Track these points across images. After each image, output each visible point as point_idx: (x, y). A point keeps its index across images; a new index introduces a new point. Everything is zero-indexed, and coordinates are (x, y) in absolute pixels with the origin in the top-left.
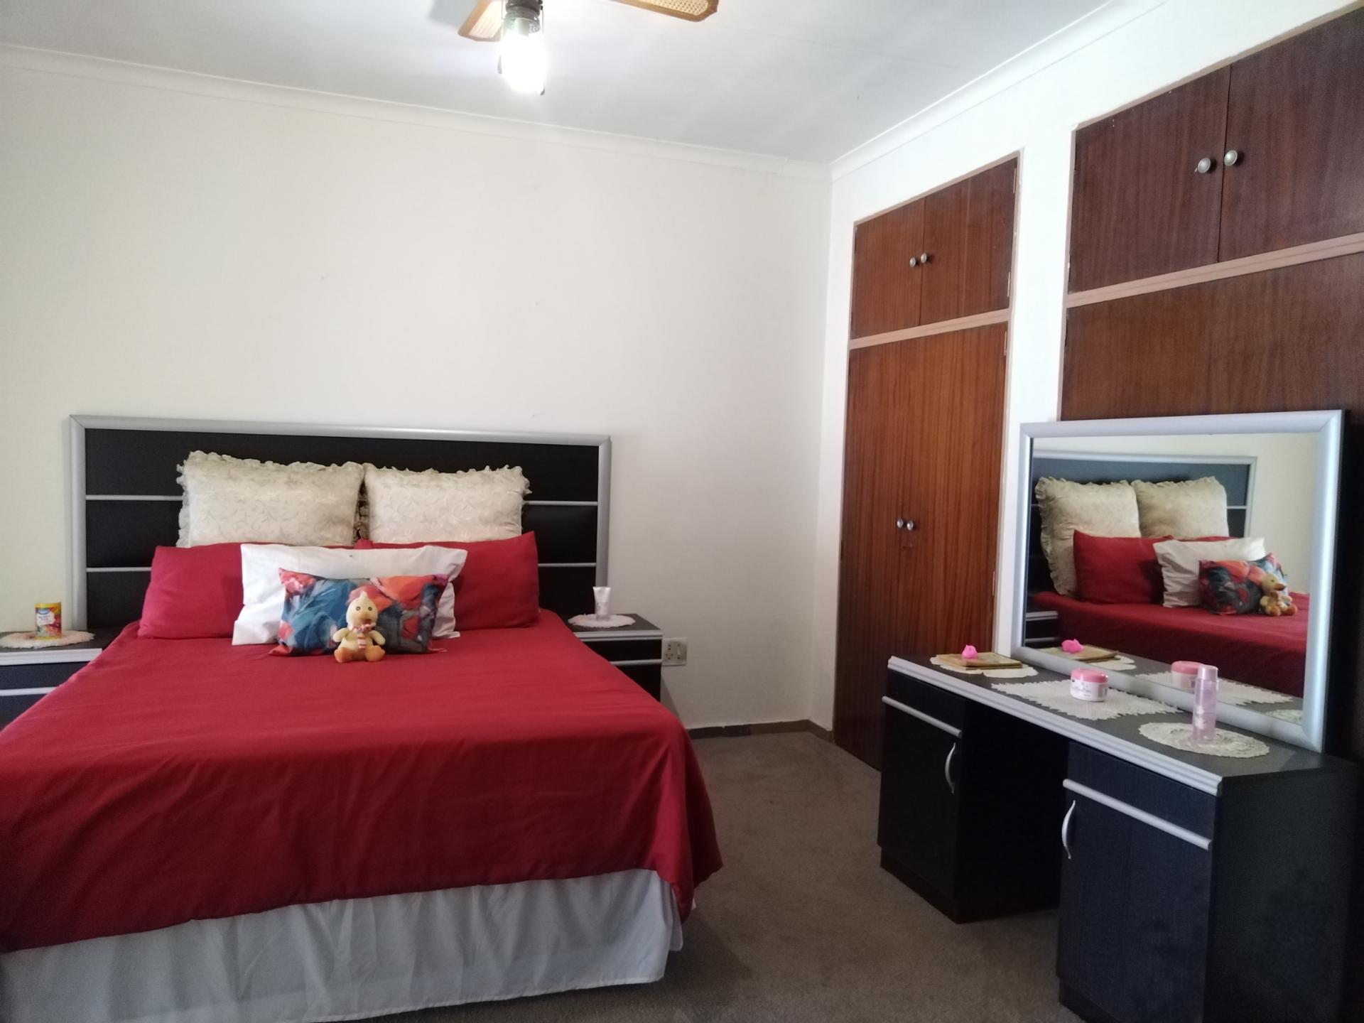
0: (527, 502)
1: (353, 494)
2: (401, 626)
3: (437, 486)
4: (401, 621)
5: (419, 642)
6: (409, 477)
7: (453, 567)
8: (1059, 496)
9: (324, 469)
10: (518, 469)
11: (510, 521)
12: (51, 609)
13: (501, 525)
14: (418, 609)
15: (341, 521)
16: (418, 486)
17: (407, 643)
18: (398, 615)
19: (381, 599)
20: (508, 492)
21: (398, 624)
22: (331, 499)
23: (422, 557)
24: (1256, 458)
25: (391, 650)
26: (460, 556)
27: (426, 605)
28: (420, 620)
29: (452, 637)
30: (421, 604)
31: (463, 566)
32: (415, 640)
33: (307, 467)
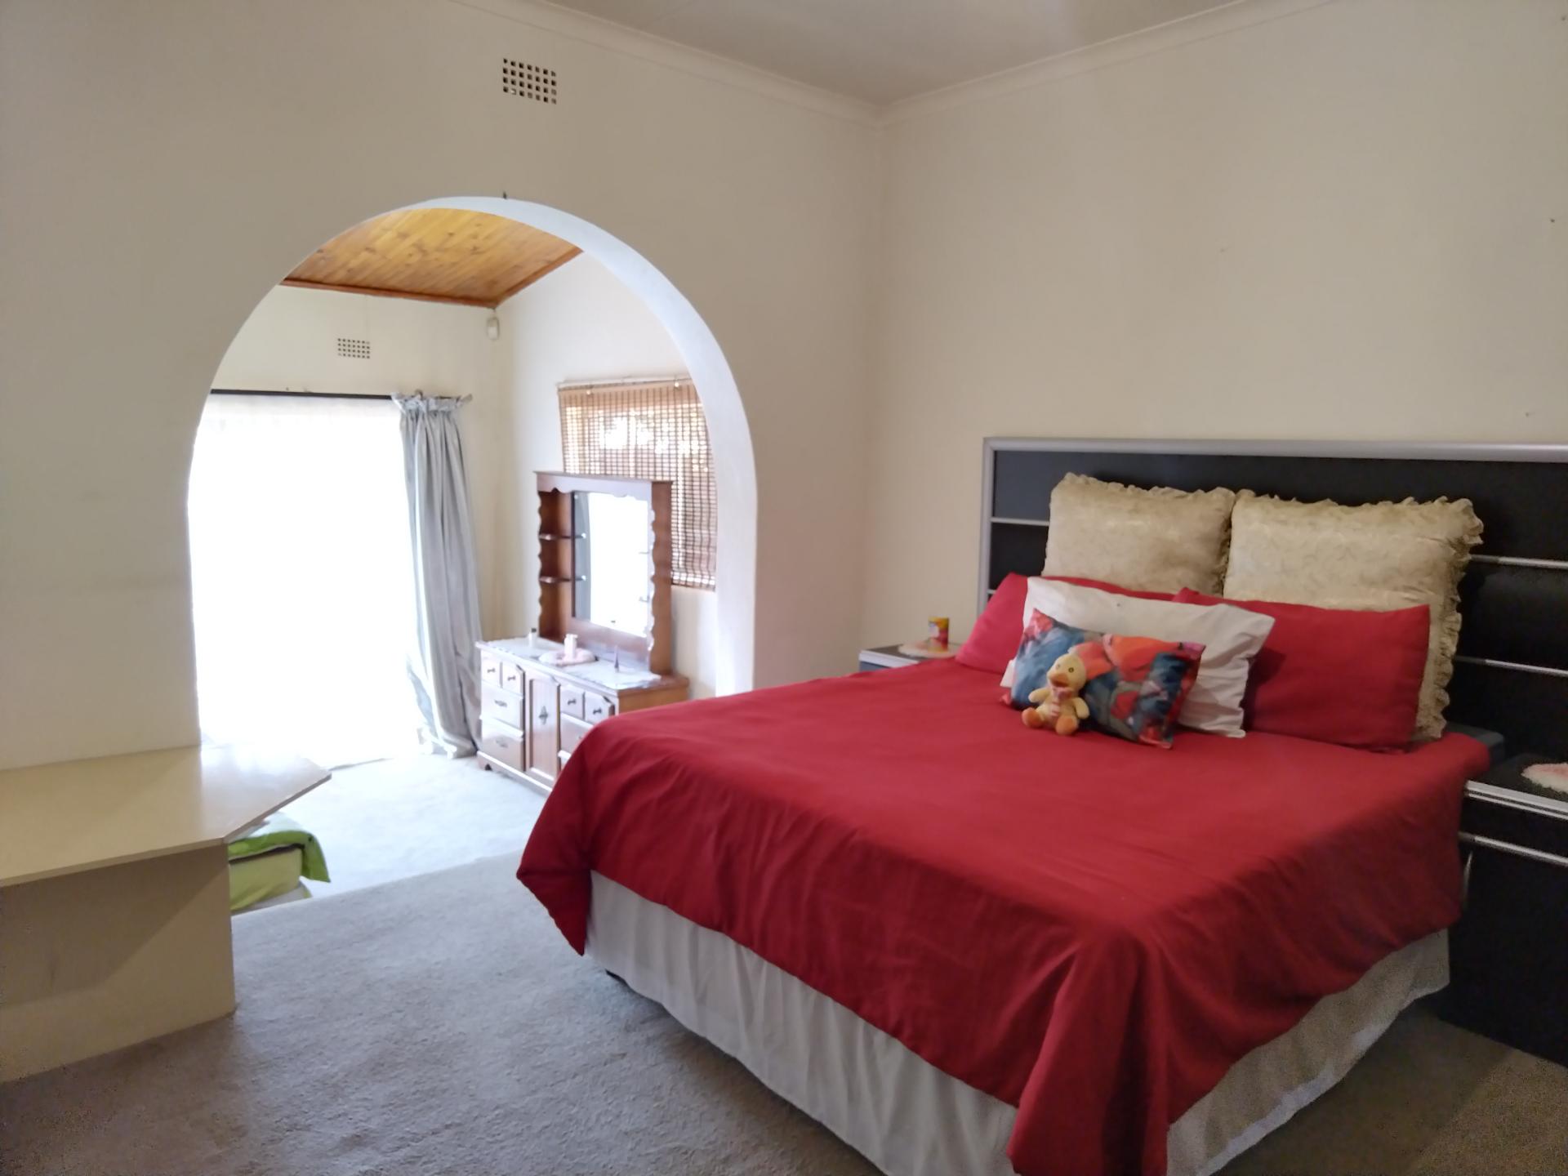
2: (1113, 700)
3: (1311, 524)
4: (1115, 692)
5: (1130, 727)
6: (1294, 511)
7: (1247, 639)
9: (1182, 497)
10: (1464, 503)
11: (1414, 584)
12: (937, 623)
13: (1396, 589)
14: (1141, 684)
16: (1284, 523)
17: (1116, 723)
18: (1112, 686)
19: (1101, 662)
20: (1419, 539)
21: (1109, 698)
23: (1204, 617)
25: (1089, 727)
26: (1263, 624)
27: (1154, 680)
28: (1137, 698)
30: (1146, 678)
31: (1264, 639)
32: (1124, 720)
33: (1163, 493)
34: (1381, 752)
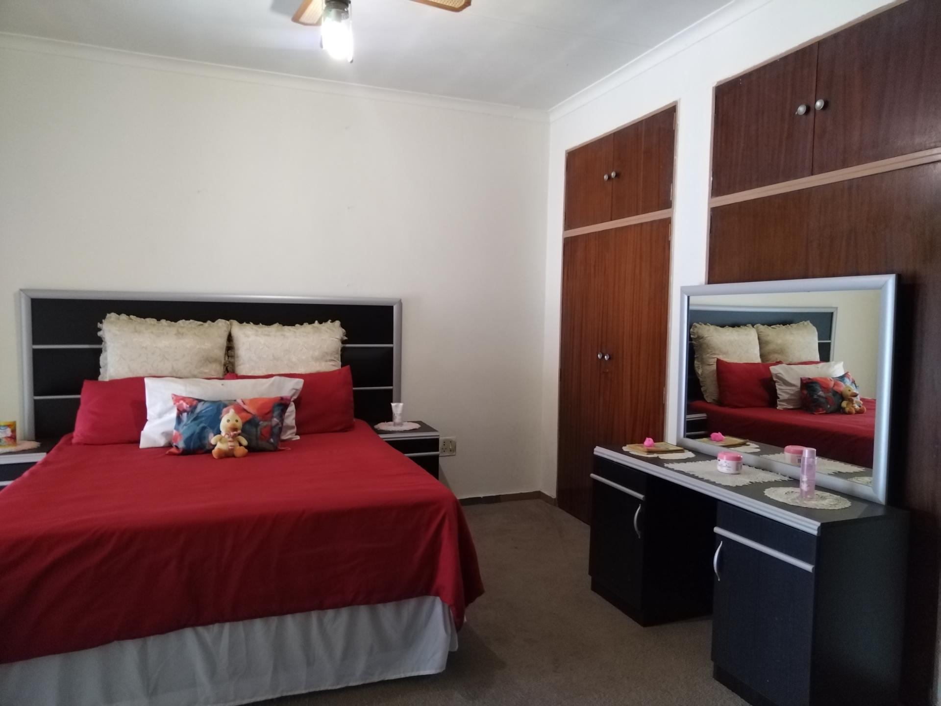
0: (344, 345)
1: (223, 341)
2: (259, 433)
3: (282, 335)
4: (259, 429)
5: (272, 444)
6: (262, 329)
7: (294, 391)
8: (706, 336)
9: (202, 325)
10: (338, 323)
11: (333, 358)
12: (9, 426)
13: (326, 361)
14: (271, 421)
15: (215, 360)
16: (268, 335)
17: (263, 444)
18: (257, 425)
19: (244, 414)
20: (331, 339)
21: (257, 431)
22: (207, 345)
23: (272, 384)
24: (837, 308)
25: (252, 449)
26: (299, 383)
27: (276, 417)
28: (272, 428)
29: (295, 439)
30: (272, 417)
31: (301, 390)
32: (268, 442)
33: (190, 323)
34: (346, 431)
